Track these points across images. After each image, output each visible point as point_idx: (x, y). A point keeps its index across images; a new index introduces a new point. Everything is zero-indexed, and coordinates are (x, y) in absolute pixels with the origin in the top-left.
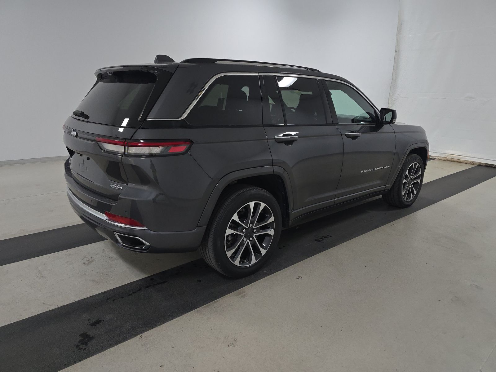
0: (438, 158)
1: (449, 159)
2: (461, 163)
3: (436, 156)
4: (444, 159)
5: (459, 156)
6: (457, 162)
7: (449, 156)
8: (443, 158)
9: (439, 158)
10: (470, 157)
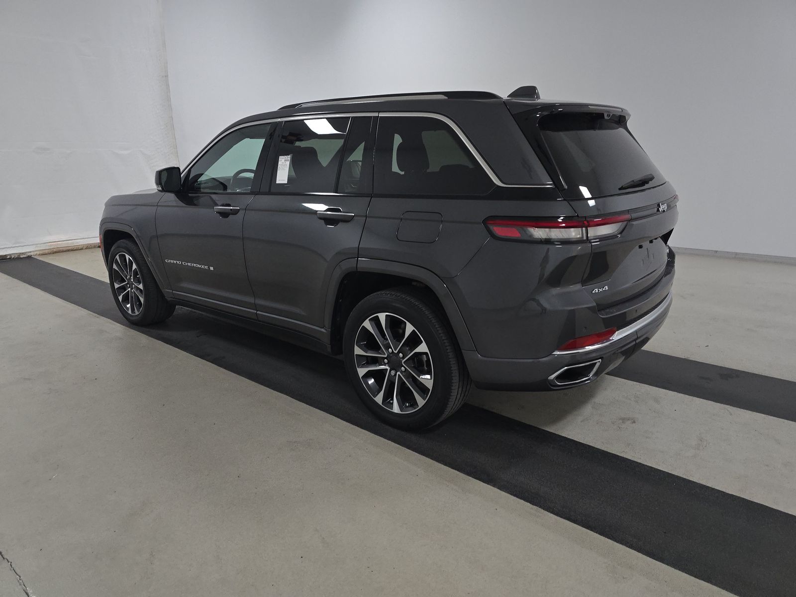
0: (35, 253)
1: (55, 250)
2: (75, 250)
3: (30, 252)
4: (46, 252)
5: (68, 242)
6: (68, 251)
7: (53, 246)
8: (44, 252)
9: (38, 253)
10: (83, 238)
